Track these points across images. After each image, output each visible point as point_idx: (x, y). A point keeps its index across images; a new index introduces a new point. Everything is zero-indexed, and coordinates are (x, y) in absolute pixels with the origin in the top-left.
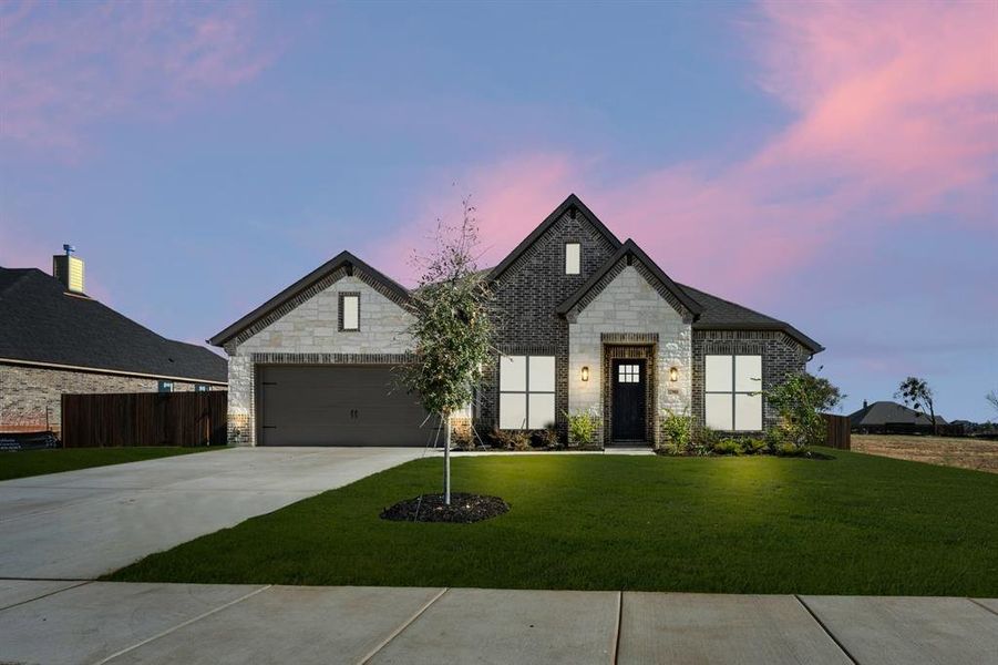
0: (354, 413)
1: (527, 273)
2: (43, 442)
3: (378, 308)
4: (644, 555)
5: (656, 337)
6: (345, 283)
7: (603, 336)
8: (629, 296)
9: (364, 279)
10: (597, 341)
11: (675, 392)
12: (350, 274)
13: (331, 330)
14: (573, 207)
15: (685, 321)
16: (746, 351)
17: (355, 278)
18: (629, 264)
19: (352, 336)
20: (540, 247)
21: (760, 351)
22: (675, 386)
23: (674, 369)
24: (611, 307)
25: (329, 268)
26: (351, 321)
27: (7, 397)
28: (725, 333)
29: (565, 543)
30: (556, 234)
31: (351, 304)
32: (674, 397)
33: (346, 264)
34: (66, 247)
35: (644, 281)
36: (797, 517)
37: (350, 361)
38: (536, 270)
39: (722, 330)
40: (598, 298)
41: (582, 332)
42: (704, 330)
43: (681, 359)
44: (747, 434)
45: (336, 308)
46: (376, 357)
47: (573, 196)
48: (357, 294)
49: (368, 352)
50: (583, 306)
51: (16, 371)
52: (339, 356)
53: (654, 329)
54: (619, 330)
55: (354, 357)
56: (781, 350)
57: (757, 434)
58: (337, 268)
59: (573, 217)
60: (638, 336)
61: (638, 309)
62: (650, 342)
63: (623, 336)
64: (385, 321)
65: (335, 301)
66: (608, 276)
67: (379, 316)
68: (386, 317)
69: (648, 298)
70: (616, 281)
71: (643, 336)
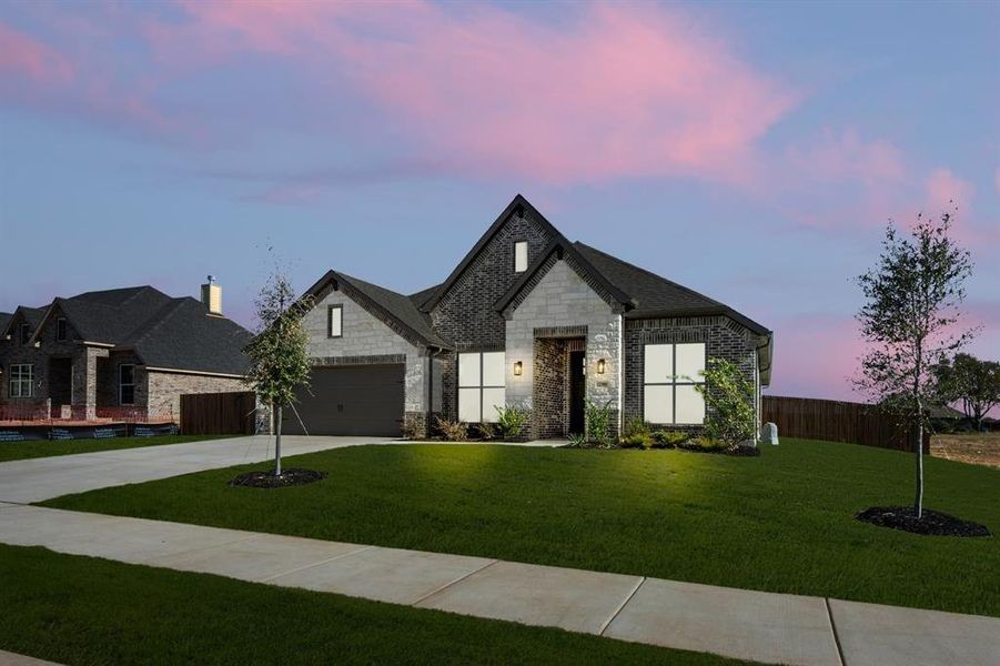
0: (340, 408)
1: (480, 274)
2: (168, 431)
3: (355, 316)
4: (522, 537)
5: (585, 329)
6: (333, 297)
7: (536, 331)
8: (560, 290)
9: (346, 292)
10: (531, 337)
11: (605, 384)
12: (336, 290)
13: (322, 338)
14: (520, 207)
15: (615, 312)
16: (686, 339)
17: (339, 292)
18: (560, 258)
19: (337, 341)
20: (492, 249)
21: (701, 338)
22: (603, 378)
23: (602, 361)
24: (544, 303)
25: (320, 286)
26: (336, 331)
27: (162, 397)
28: (663, 321)
29: (437, 519)
30: (505, 234)
31: (336, 313)
32: (602, 389)
33: (332, 281)
34: (209, 278)
35: (574, 274)
36: (691, 506)
37: (335, 363)
38: (488, 271)
39: (660, 318)
40: (532, 293)
41: (517, 328)
42: (642, 319)
43: (610, 350)
44: (687, 428)
45: (326, 319)
46: (354, 359)
47: (519, 197)
48: (341, 306)
49: (349, 355)
50: (519, 303)
51: (167, 376)
52: (328, 359)
53: (582, 322)
54: (550, 324)
55: (338, 359)
56: (726, 336)
57: (697, 428)
58: (326, 286)
59: (521, 216)
60: (568, 329)
61: (569, 302)
62: (579, 334)
63: (554, 330)
64: (361, 328)
65: (326, 312)
66: (541, 271)
67: (356, 323)
68: (361, 324)
69: (577, 291)
70: (548, 276)
71: (573, 329)
